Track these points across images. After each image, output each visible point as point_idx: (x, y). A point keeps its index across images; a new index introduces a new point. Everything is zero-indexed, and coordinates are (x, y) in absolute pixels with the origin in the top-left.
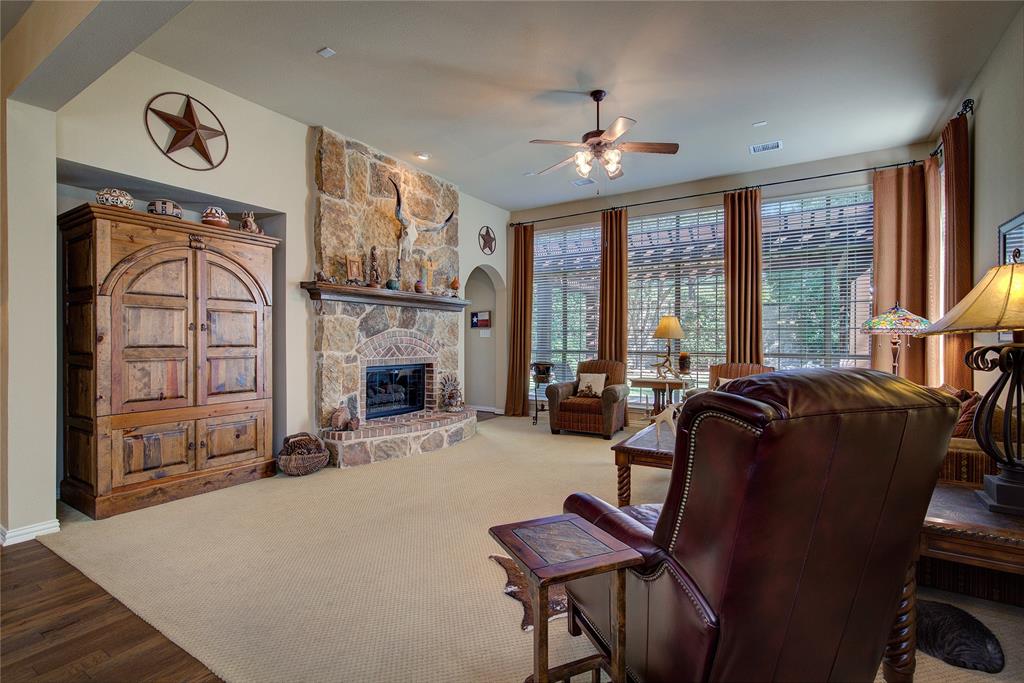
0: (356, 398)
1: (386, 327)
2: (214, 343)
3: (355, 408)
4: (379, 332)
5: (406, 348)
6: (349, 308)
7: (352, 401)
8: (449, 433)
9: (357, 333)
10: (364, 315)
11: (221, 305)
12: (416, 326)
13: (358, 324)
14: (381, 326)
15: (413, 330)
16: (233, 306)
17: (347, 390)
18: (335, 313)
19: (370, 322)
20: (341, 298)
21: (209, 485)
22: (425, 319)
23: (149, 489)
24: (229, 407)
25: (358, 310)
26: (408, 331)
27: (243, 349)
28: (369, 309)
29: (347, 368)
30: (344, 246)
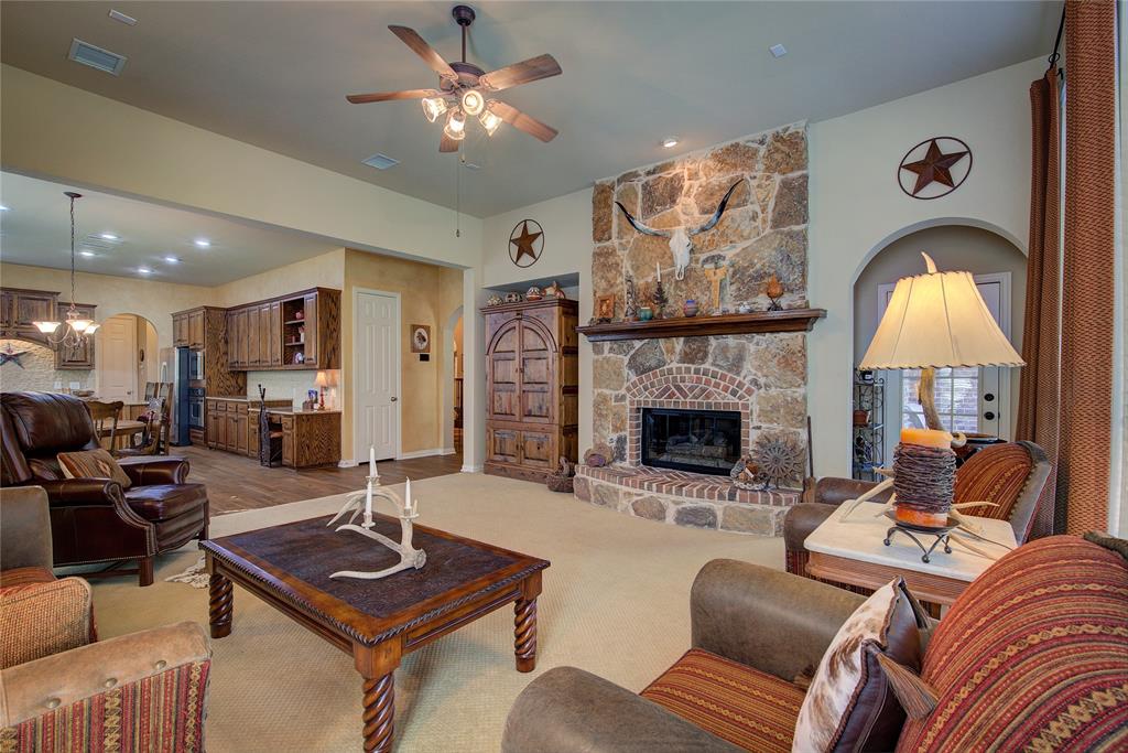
0: (625, 438)
1: (661, 363)
2: (526, 380)
3: (624, 449)
4: (650, 369)
5: (692, 389)
6: (615, 346)
7: (622, 441)
8: (680, 507)
9: (626, 370)
10: (632, 352)
11: (529, 354)
12: (710, 359)
13: (626, 362)
14: (653, 363)
15: (706, 366)
16: (536, 354)
17: (616, 429)
18: (603, 353)
19: (639, 359)
20: (605, 338)
21: (522, 476)
22: (724, 349)
23: (500, 465)
24: (534, 425)
25: (625, 347)
26: (693, 367)
27: (541, 386)
28: (638, 344)
29: (615, 406)
30: (612, 286)
